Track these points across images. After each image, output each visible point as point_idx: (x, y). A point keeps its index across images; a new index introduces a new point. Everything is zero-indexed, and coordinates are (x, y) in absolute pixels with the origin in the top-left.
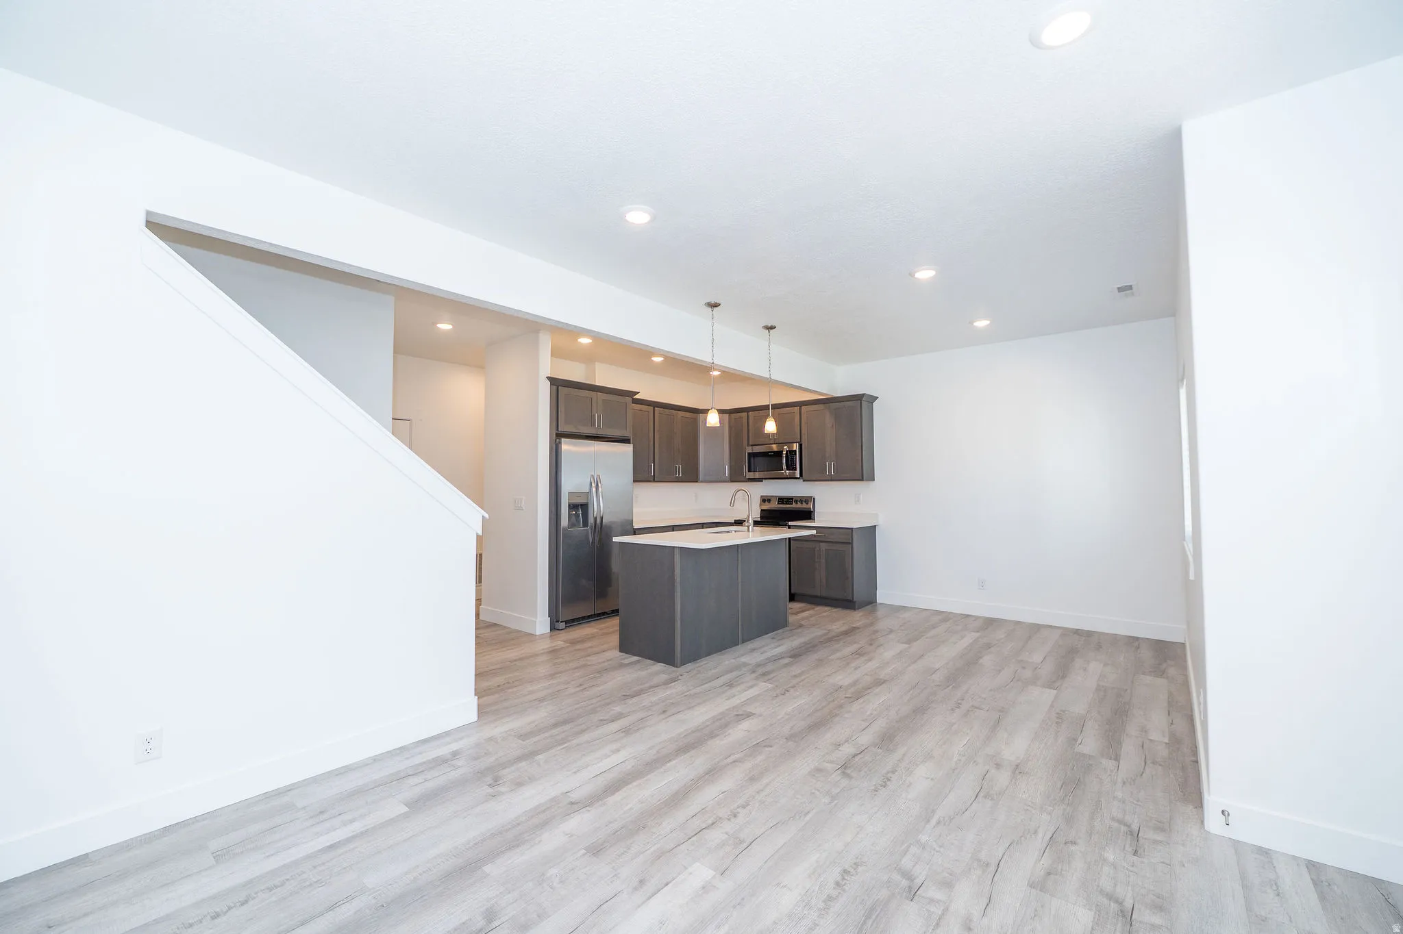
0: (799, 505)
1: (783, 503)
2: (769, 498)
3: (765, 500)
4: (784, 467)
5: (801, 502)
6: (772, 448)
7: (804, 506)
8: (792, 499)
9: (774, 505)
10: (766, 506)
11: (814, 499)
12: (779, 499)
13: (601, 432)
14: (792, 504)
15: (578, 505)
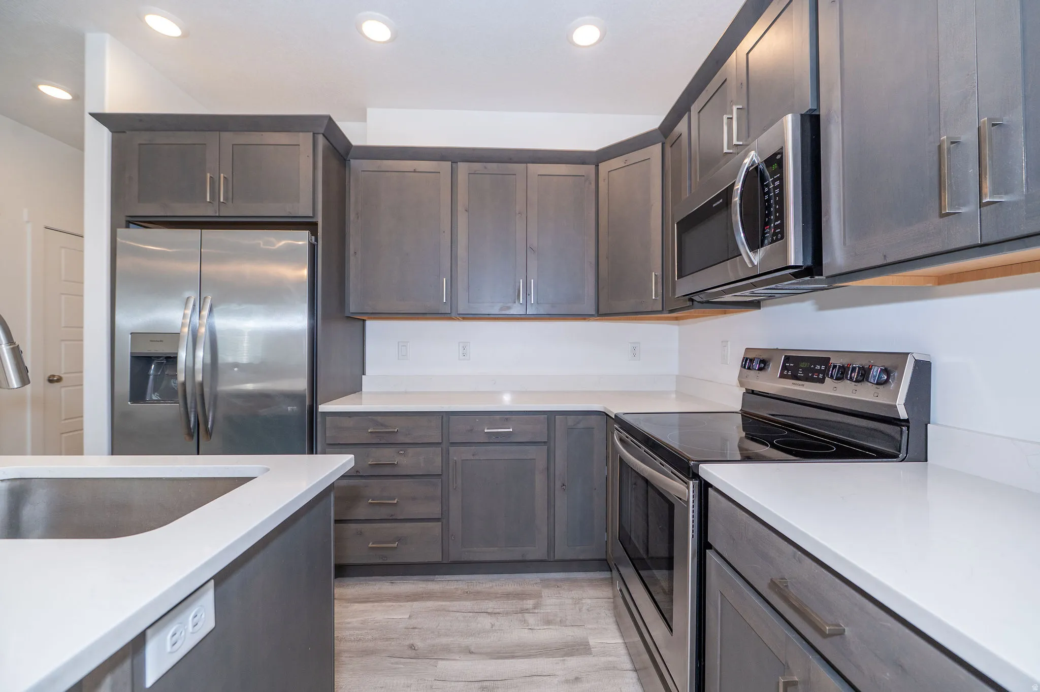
1: (795, 377)
2: (763, 356)
3: (752, 361)
4: (742, 244)
8: (827, 361)
12: (787, 359)
13: (230, 211)
14: (824, 383)
15: (158, 357)
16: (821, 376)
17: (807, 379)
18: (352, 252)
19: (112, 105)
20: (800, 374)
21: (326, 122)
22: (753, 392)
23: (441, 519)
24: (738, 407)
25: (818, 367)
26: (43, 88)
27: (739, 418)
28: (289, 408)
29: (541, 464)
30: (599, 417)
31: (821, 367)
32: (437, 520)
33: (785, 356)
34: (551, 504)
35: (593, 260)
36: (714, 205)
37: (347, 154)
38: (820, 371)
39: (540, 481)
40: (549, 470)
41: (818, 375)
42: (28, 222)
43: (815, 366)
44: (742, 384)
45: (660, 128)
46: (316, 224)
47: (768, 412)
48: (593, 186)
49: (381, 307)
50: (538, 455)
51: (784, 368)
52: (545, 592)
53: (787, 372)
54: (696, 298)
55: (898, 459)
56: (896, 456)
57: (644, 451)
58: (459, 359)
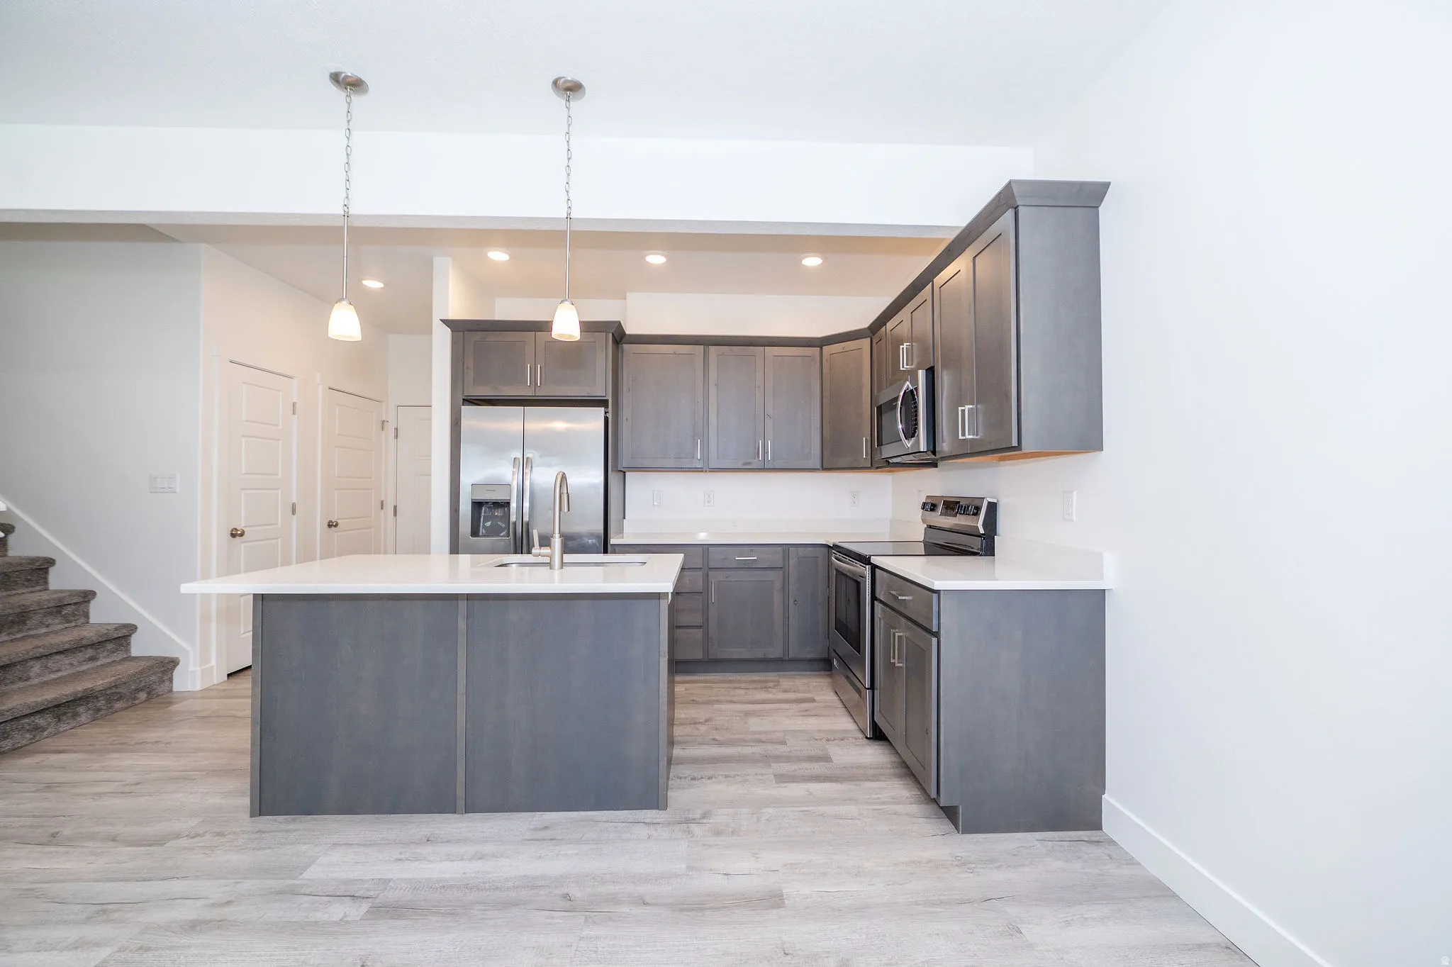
2: (933, 501)
8: (959, 502)
13: (543, 392)
15: (487, 503)
18: (624, 419)
19: (456, 313)
21: (617, 325)
22: (930, 527)
23: (704, 626)
26: (366, 283)
28: (590, 541)
29: (778, 584)
30: (822, 549)
32: (700, 627)
33: (944, 501)
34: (786, 617)
35: (818, 425)
37: (621, 339)
39: (777, 598)
40: (785, 589)
42: (319, 384)
44: (924, 521)
45: (868, 328)
46: (607, 401)
48: (818, 365)
49: (647, 463)
50: (775, 577)
51: (944, 508)
52: (781, 680)
53: (945, 511)
54: (890, 461)
58: (705, 506)
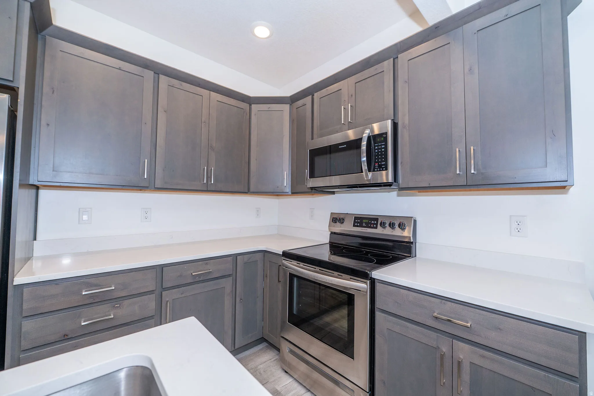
0: (387, 232)
1: (361, 226)
2: (342, 217)
3: (336, 219)
4: (365, 167)
5: (392, 226)
6: (347, 136)
7: (397, 232)
8: (377, 220)
9: (348, 227)
10: (339, 228)
11: (415, 221)
12: (356, 218)
14: (377, 228)
16: (375, 226)
17: (367, 227)
20: (364, 225)
22: (335, 233)
24: (327, 241)
25: (373, 222)
27: (328, 246)
30: (265, 253)
31: (374, 222)
33: (355, 217)
36: (340, 147)
38: (374, 224)
41: (374, 226)
43: (371, 222)
44: (329, 229)
45: (291, 97)
47: (345, 242)
50: (226, 284)
51: (355, 222)
53: (357, 224)
55: (411, 257)
56: (410, 256)
57: (319, 270)
